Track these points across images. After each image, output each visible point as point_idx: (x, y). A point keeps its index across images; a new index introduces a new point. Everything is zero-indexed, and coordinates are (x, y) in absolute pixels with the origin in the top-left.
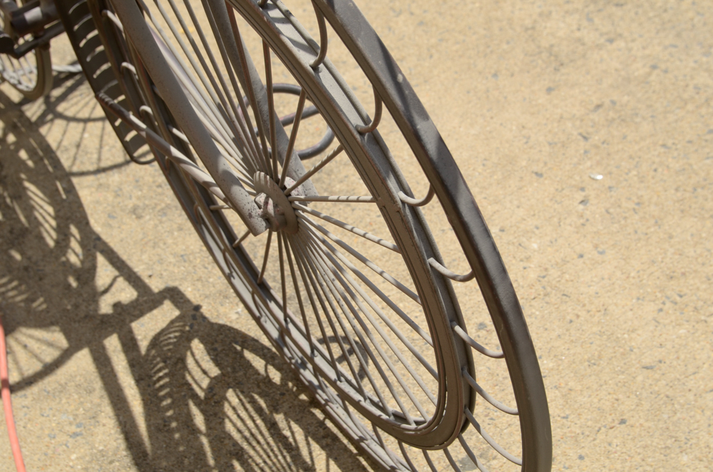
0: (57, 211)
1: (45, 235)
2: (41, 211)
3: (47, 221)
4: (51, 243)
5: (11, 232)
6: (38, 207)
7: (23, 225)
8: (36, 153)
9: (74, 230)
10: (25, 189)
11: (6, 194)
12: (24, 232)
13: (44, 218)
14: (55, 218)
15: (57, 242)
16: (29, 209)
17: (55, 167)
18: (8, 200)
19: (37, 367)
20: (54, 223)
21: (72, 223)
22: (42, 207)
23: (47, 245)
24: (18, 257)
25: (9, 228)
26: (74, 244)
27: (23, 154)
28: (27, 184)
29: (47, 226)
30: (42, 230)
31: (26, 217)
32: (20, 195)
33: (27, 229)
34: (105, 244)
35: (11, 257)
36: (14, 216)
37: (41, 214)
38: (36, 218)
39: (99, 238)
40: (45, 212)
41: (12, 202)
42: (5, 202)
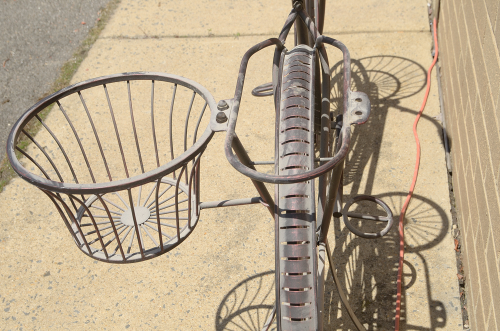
0: (345, 264)
1: (358, 254)
2: (352, 269)
3: (353, 261)
4: (358, 248)
5: (372, 266)
6: (352, 272)
7: (364, 266)
8: (332, 310)
9: (344, 248)
10: (351, 289)
11: (363, 292)
12: (366, 262)
13: (353, 264)
14: (348, 260)
15: (355, 247)
16: (357, 274)
17: (329, 293)
18: (364, 287)
19: (394, 198)
20: (350, 258)
21: (342, 253)
22: (350, 271)
23: (360, 248)
24: (376, 250)
25: (372, 269)
26: (348, 241)
27: (339, 315)
28: (349, 291)
29: (354, 259)
30: (357, 257)
31: (361, 270)
32: (356, 286)
33: (364, 263)
34: (336, 234)
35: (379, 252)
36: (366, 275)
37: (353, 267)
38: (357, 266)
39: (336, 237)
40: (350, 267)
41: (362, 284)
42: (366, 287)
